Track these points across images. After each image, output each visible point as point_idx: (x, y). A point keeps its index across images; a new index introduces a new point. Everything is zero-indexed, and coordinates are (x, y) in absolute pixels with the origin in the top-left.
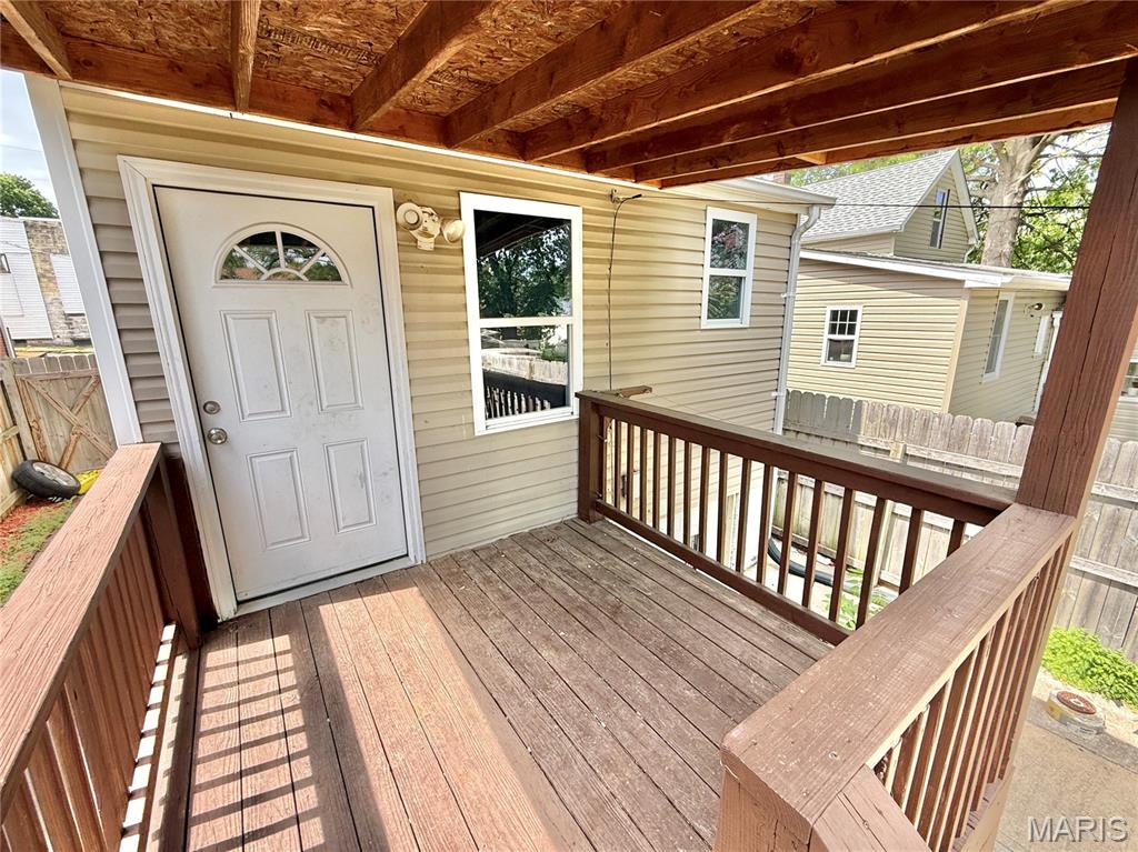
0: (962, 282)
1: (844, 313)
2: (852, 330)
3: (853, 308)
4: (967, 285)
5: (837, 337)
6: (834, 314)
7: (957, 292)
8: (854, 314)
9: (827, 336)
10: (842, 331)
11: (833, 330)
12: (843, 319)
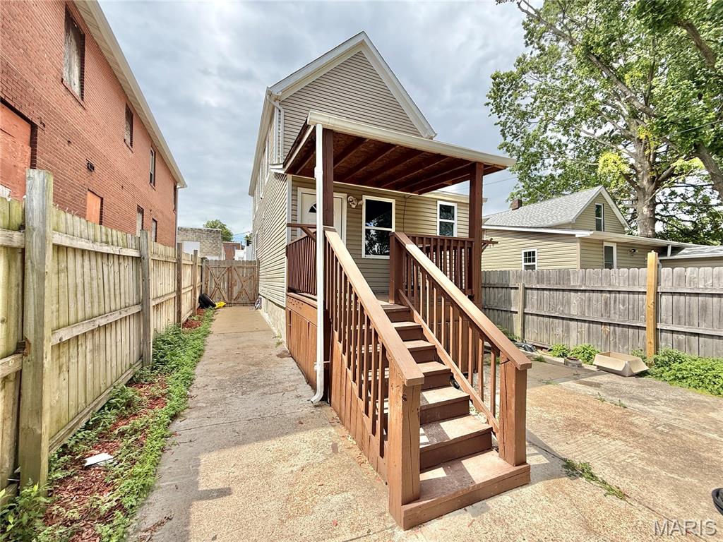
0: (574, 235)
1: (530, 253)
2: (534, 261)
3: (533, 250)
4: (577, 236)
5: (528, 264)
6: (525, 253)
7: (575, 240)
8: (534, 253)
9: (524, 264)
10: (530, 262)
11: (526, 261)
12: (530, 255)
